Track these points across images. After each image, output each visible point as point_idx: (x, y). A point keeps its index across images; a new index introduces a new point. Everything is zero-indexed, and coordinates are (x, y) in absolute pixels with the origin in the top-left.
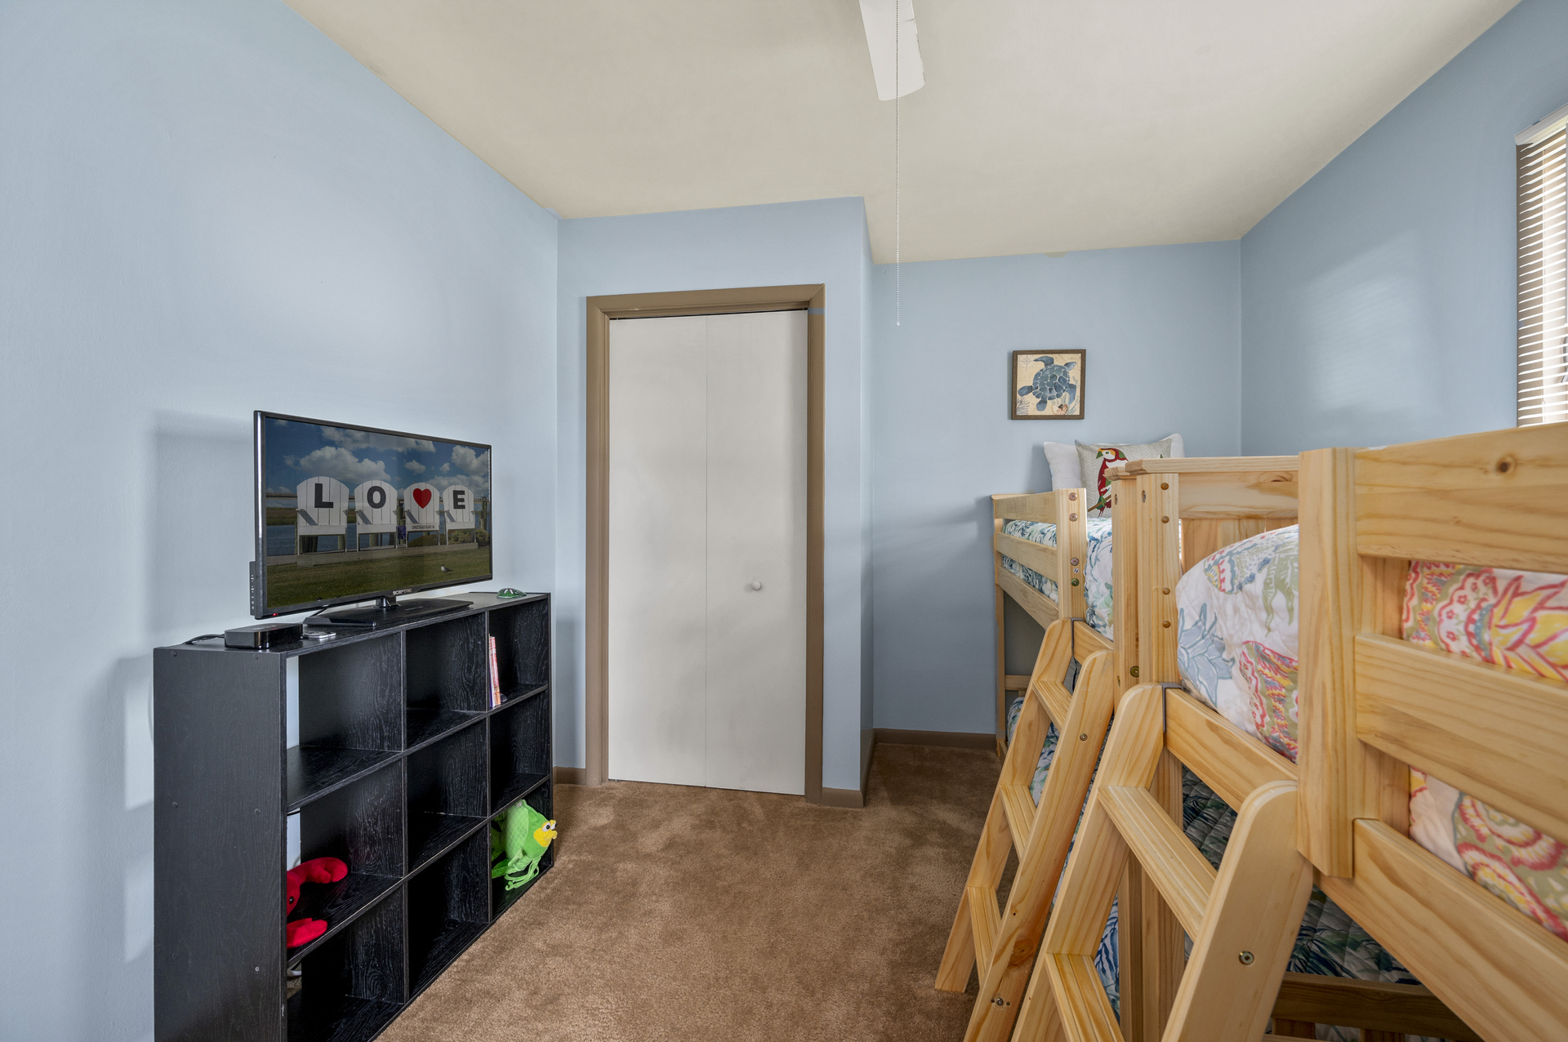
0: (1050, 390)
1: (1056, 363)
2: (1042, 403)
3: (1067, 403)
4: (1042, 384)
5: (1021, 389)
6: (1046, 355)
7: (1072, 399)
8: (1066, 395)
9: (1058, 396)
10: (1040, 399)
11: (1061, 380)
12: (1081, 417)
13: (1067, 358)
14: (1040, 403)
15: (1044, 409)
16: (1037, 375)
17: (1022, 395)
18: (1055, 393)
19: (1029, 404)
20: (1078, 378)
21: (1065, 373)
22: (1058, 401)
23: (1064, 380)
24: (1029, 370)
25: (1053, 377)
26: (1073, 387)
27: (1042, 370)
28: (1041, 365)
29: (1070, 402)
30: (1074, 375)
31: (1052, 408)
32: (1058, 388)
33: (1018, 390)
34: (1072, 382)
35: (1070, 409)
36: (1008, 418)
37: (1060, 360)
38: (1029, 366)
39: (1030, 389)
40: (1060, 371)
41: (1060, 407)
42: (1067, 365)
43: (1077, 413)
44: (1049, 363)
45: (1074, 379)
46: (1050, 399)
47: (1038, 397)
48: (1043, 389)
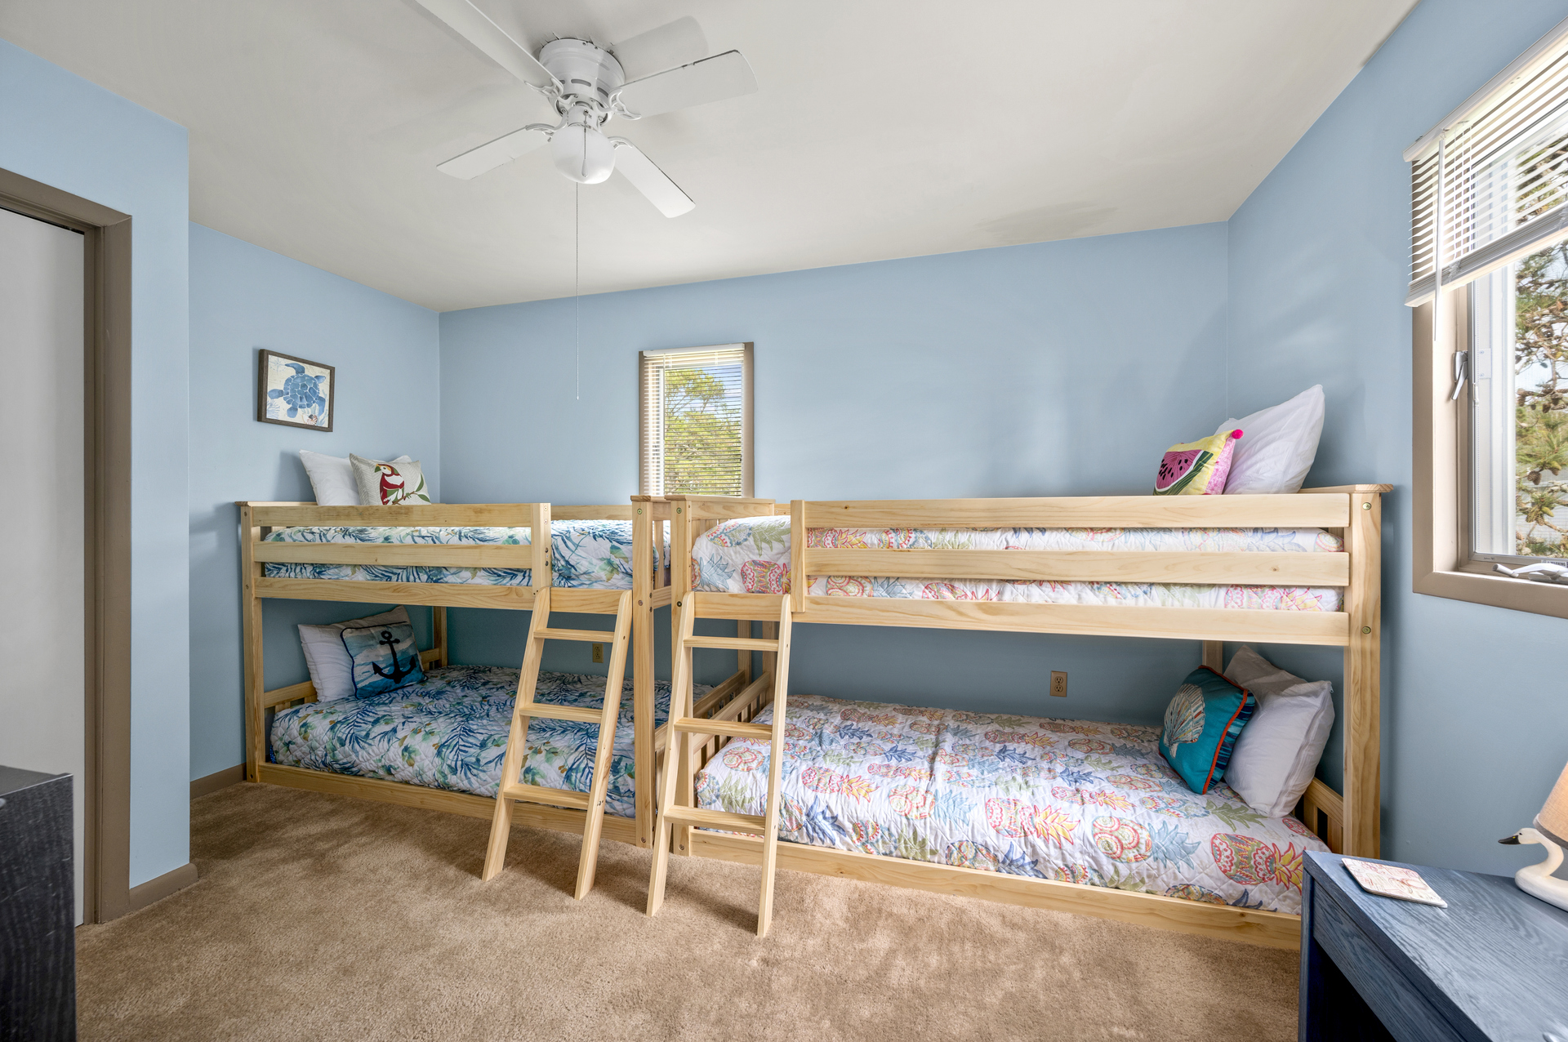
0: (301, 398)
1: (306, 373)
2: (293, 410)
3: (317, 414)
4: (292, 390)
5: (273, 391)
6: (299, 362)
7: (322, 411)
8: (316, 406)
9: (309, 406)
10: (291, 406)
11: (311, 391)
12: (329, 429)
13: (317, 371)
14: (290, 409)
15: (294, 416)
16: (288, 380)
17: (272, 398)
18: (305, 402)
19: (278, 408)
20: (328, 392)
21: (316, 385)
22: (309, 411)
23: (314, 391)
24: (279, 374)
25: (304, 386)
26: (322, 400)
27: (293, 377)
28: (292, 372)
29: (320, 414)
30: (323, 389)
31: (302, 417)
32: (308, 398)
33: (268, 391)
34: (321, 395)
35: (320, 420)
36: (254, 419)
37: (311, 371)
38: (280, 369)
39: (280, 393)
40: (311, 382)
41: (311, 417)
42: (317, 377)
43: (326, 425)
44: (300, 371)
45: (324, 393)
46: (301, 407)
47: (288, 403)
48: (294, 396)
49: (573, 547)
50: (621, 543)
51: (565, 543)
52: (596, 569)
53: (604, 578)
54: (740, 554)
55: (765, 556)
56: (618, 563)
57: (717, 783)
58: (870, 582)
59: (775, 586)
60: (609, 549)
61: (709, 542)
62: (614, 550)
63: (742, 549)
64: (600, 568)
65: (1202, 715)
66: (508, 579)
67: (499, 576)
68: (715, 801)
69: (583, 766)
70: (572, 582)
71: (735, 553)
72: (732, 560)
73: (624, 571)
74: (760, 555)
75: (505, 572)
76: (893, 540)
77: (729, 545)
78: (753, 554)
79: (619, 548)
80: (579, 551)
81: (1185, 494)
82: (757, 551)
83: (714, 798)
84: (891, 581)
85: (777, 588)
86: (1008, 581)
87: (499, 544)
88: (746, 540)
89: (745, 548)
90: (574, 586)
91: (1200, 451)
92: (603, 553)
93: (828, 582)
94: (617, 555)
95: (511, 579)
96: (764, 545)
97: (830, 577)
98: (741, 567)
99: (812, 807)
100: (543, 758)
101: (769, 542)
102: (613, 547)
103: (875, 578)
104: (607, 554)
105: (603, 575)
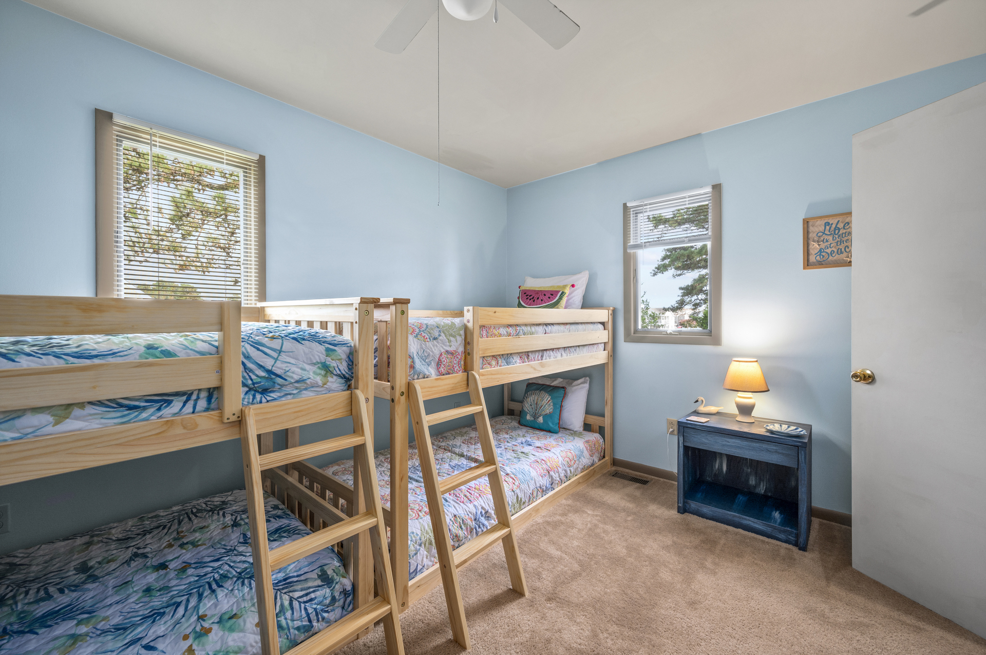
49: (275, 354)
50: (335, 345)
51: (258, 349)
52: (311, 375)
53: (320, 383)
54: (437, 346)
55: (454, 347)
56: (335, 365)
57: (417, 535)
58: (500, 358)
59: (457, 367)
60: (324, 352)
61: (415, 339)
62: (330, 353)
63: (438, 342)
64: (315, 373)
65: (551, 401)
66: (151, 410)
67: (135, 408)
68: (419, 549)
69: (286, 603)
70: (272, 395)
71: (433, 346)
72: (432, 352)
73: (339, 372)
74: (450, 346)
75: (147, 401)
76: (511, 332)
77: (429, 340)
78: (446, 346)
79: (335, 350)
80: (283, 357)
81: (557, 308)
82: (448, 344)
83: (418, 547)
84: (509, 355)
85: (459, 369)
86: (545, 350)
87: (134, 358)
88: (440, 335)
89: (440, 342)
90: (275, 399)
91: (560, 291)
92: (317, 357)
93: (483, 360)
94: (333, 357)
95: (159, 409)
96: (452, 339)
97: (484, 357)
98: (438, 356)
99: (476, 513)
100: (221, 633)
101: (454, 336)
102: (327, 350)
103: (502, 355)
104: (323, 358)
105: (319, 380)
